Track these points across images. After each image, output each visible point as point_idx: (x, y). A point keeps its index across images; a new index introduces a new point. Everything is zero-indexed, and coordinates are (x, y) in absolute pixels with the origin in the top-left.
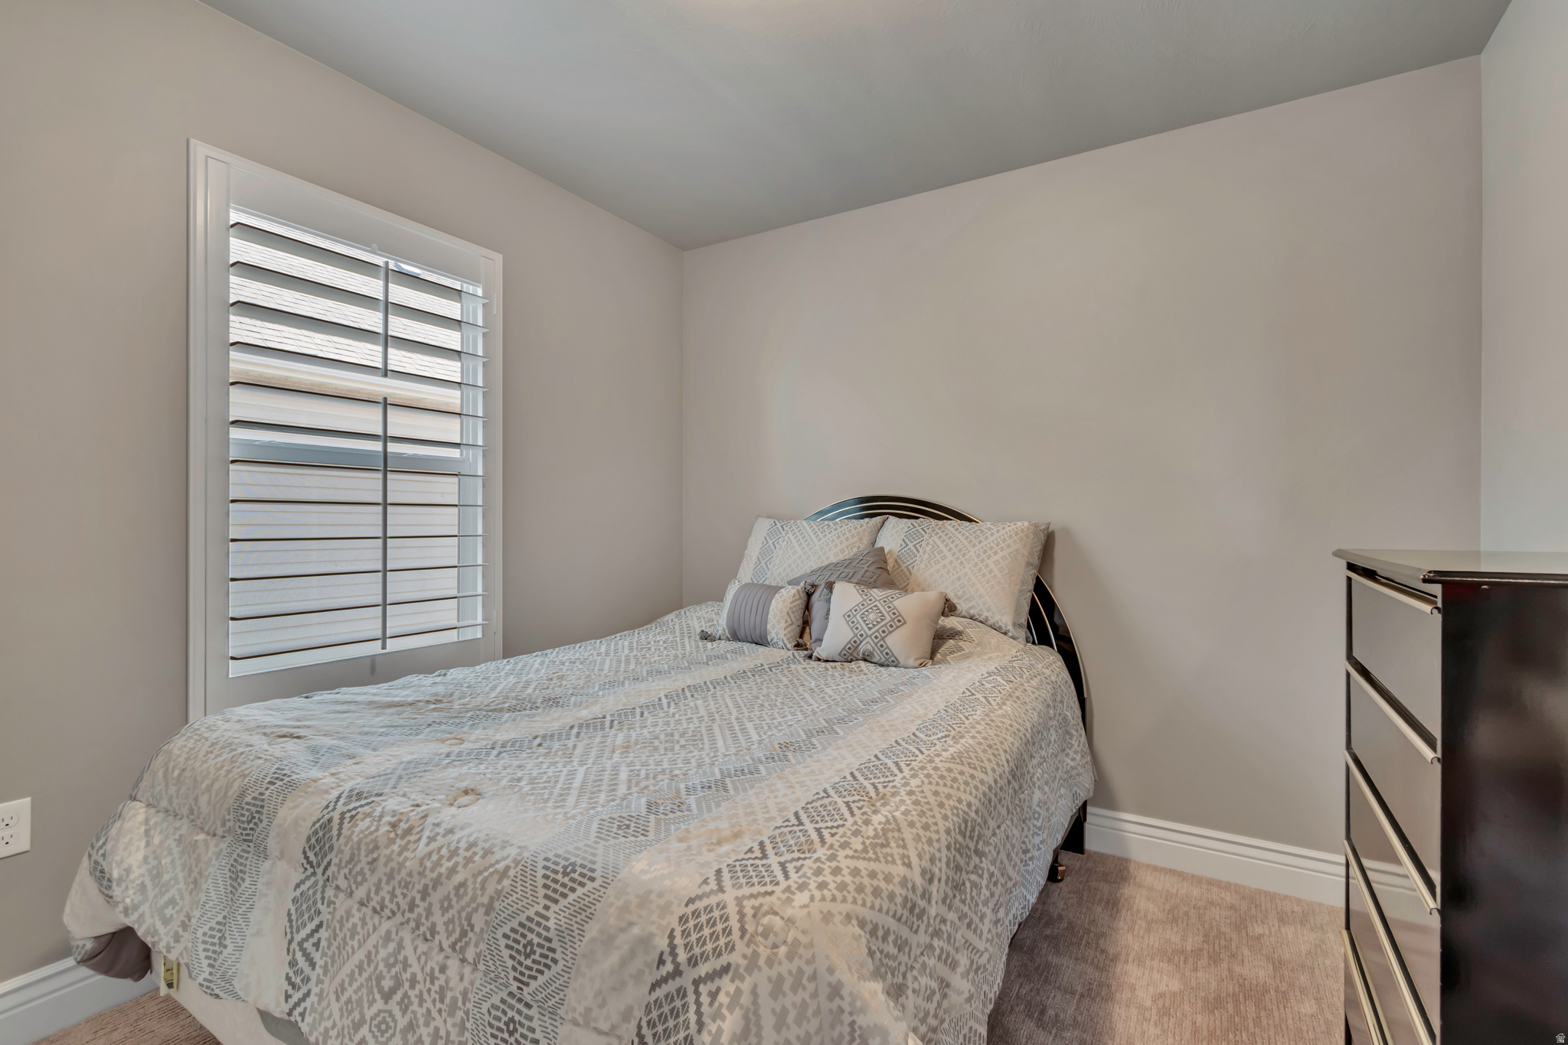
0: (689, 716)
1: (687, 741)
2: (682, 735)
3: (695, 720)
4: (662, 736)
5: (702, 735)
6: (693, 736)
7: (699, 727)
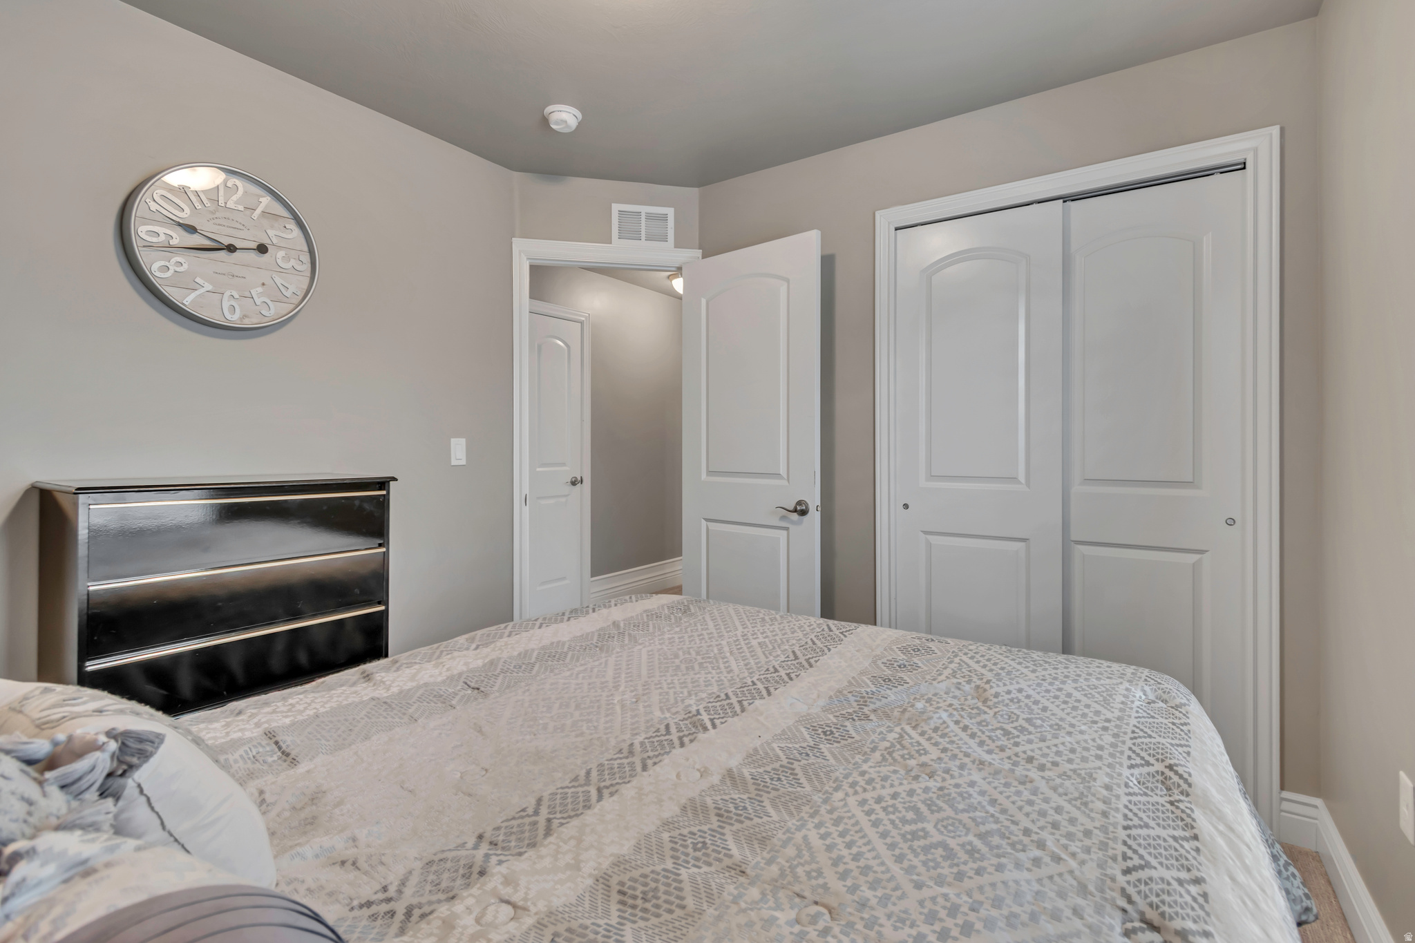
0: (671, 691)
1: (673, 662)
2: (678, 667)
3: (665, 686)
4: (697, 667)
5: (660, 668)
6: (668, 667)
7: (661, 676)
